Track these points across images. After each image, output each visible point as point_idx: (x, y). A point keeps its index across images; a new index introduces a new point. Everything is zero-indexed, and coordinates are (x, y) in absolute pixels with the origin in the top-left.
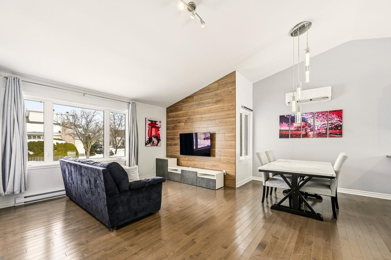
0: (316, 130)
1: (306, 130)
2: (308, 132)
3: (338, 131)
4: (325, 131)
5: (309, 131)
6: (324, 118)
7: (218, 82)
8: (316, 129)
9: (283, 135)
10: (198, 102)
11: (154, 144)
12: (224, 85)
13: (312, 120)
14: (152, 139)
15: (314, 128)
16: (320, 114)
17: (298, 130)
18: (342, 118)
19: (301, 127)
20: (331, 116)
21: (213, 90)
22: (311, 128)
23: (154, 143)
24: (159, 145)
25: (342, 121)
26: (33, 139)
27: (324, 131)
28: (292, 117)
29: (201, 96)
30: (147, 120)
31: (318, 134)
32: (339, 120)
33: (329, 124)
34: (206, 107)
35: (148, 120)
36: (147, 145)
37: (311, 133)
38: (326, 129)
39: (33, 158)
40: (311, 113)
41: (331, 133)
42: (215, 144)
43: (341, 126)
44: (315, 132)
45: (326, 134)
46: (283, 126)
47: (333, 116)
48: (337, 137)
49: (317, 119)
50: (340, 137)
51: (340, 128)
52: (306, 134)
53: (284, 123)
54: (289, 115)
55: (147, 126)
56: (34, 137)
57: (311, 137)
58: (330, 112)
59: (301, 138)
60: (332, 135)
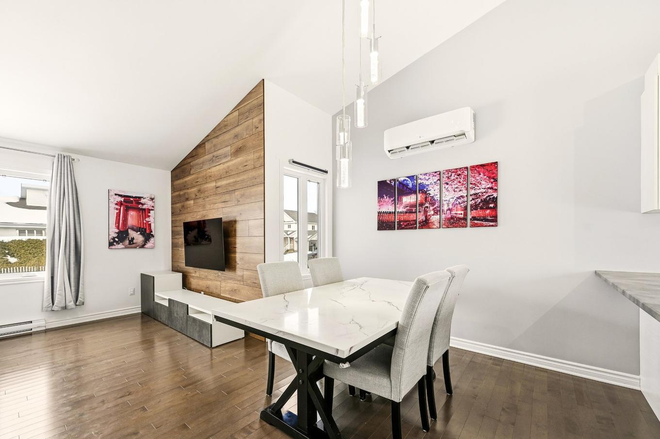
0: (445, 210)
1: (426, 212)
2: (429, 215)
3: (488, 211)
4: (463, 212)
5: (432, 212)
6: (460, 182)
7: (238, 108)
8: (445, 208)
9: (385, 224)
10: (211, 155)
11: (133, 243)
12: (247, 114)
13: (437, 187)
14: (128, 234)
15: (441, 207)
16: (453, 174)
17: (411, 212)
18: (496, 180)
19: (418, 206)
20: (474, 177)
21: (231, 127)
22: (435, 207)
23: (134, 241)
24: (148, 245)
25: (496, 188)
26: (36, 235)
27: (460, 212)
28: (400, 183)
29: (215, 141)
30: (112, 193)
31: (449, 219)
32: (490, 186)
33: (471, 195)
34: (222, 165)
35: (116, 194)
36: (113, 247)
37: (435, 219)
38: (466, 208)
39: (16, 269)
40: (435, 172)
41: (474, 218)
42: (235, 244)
43: (495, 200)
44: (443, 216)
45: (465, 219)
46: (385, 204)
47: (478, 178)
48: (486, 226)
49: (447, 186)
50: (492, 226)
51: (492, 205)
52: (425, 221)
53: (385, 197)
54: (394, 180)
55: (113, 206)
56: (31, 231)
57: (435, 227)
58: (474, 168)
59: (418, 230)
60: (476, 222)
